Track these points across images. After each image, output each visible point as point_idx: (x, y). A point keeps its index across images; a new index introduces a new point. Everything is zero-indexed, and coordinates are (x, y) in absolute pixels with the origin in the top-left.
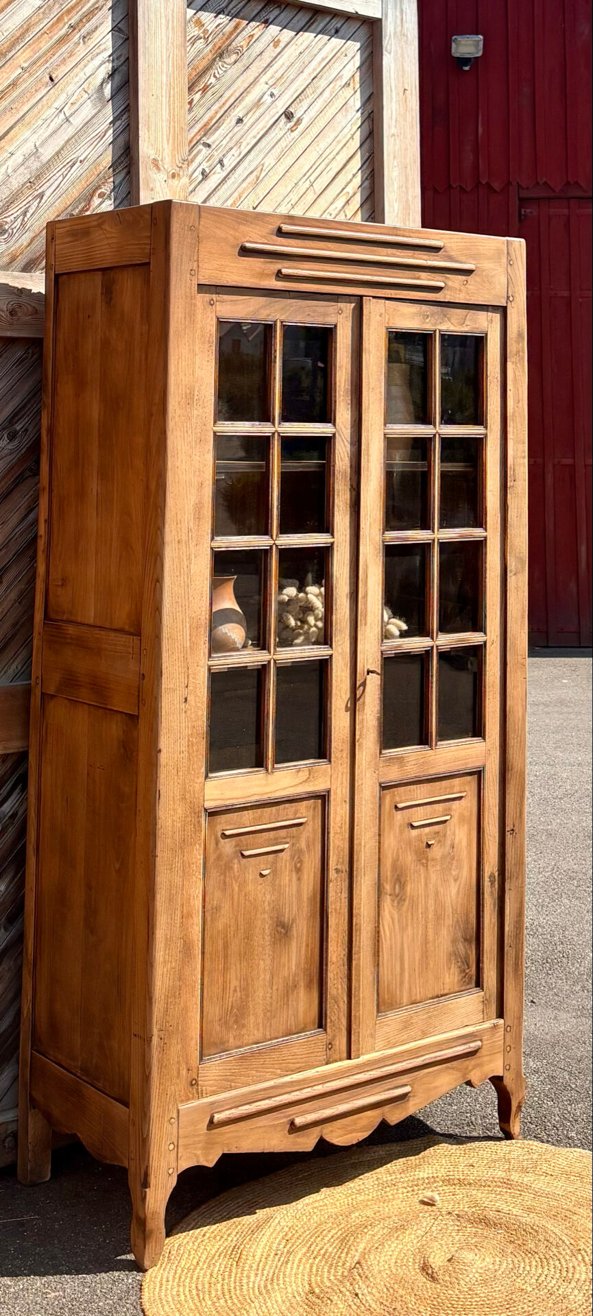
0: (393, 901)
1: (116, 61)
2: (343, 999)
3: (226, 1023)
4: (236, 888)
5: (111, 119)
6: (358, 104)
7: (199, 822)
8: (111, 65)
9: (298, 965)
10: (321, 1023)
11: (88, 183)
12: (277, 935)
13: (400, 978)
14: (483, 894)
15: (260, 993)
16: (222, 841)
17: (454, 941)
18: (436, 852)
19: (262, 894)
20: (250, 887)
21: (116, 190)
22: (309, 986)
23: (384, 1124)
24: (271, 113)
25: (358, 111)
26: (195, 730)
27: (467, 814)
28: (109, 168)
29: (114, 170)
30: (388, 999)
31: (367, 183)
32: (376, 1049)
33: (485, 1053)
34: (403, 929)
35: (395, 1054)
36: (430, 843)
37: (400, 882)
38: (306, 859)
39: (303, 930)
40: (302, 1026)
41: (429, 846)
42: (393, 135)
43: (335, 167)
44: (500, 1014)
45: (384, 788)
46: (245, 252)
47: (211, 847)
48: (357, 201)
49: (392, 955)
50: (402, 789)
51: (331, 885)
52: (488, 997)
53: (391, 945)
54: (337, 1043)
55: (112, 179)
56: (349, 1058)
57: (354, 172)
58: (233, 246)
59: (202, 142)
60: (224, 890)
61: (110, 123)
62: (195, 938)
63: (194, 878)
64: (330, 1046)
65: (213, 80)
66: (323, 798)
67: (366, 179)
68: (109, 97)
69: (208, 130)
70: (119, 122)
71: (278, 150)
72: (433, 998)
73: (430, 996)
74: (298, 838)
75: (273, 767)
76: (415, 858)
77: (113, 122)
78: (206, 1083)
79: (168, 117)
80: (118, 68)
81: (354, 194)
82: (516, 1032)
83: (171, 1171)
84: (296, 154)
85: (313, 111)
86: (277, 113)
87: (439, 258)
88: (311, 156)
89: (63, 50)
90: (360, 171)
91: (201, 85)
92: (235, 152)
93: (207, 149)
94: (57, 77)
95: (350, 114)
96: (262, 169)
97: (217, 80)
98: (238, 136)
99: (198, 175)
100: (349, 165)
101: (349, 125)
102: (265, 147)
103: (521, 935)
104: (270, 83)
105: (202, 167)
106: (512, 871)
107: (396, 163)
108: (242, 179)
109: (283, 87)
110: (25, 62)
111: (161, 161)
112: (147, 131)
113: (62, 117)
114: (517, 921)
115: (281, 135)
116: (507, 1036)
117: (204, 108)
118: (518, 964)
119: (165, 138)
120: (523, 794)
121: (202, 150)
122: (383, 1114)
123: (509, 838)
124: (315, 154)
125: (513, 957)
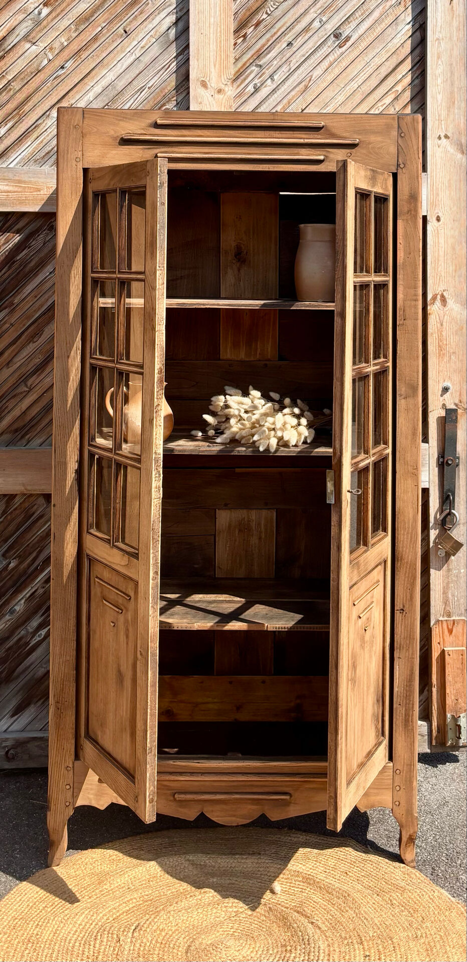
1: (179, 13)
5: (175, 54)
6: (409, 18)
8: (175, 16)
11: (155, 102)
18: (368, 635)
21: (179, 105)
23: (263, 817)
24: (319, 35)
25: (410, 23)
28: (174, 90)
29: (177, 92)
31: (417, 81)
42: (438, 39)
43: (384, 71)
44: (391, 759)
46: (125, 142)
48: (407, 95)
55: (175, 98)
57: (404, 74)
58: (115, 138)
59: (254, 64)
61: (174, 58)
65: (265, 16)
67: (417, 77)
68: (174, 38)
69: (259, 55)
70: (181, 56)
71: (326, 64)
77: (176, 57)
79: (215, 48)
80: (181, 18)
81: (404, 90)
82: (406, 776)
83: (68, 804)
84: (344, 64)
85: (361, 29)
86: (326, 34)
87: (320, 137)
88: (359, 65)
89: (135, 10)
90: (410, 72)
91: (254, 21)
92: (285, 69)
93: (259, 69)
94: (129, 30)
95: (400, 28)
96: (310, 80)
97: (269, 15)
98: (288, 55)
99: (251, 89)
100: (398, 69)
101: (399, 36)
102: (313, 62)
103: (412, 697)
104: (319, 12)
105: (254, 82)
106: (402, 643)
107: (440, 62)
108: (291, 89)
109: (332, 14)
110: (104, 22)
111: (209, 81)
112: (196, 61)
113: (133, 57)
114: (407, 685)
115: (330, 51)
116: (397, 778)
117: (256, 38)
118: (408, 721)
119: (212, 64)
120: (414, 582)
121: (254, 70)
122: (263, 809)
123: (398, 615)
124: (363, 63)
125: (402, 714)
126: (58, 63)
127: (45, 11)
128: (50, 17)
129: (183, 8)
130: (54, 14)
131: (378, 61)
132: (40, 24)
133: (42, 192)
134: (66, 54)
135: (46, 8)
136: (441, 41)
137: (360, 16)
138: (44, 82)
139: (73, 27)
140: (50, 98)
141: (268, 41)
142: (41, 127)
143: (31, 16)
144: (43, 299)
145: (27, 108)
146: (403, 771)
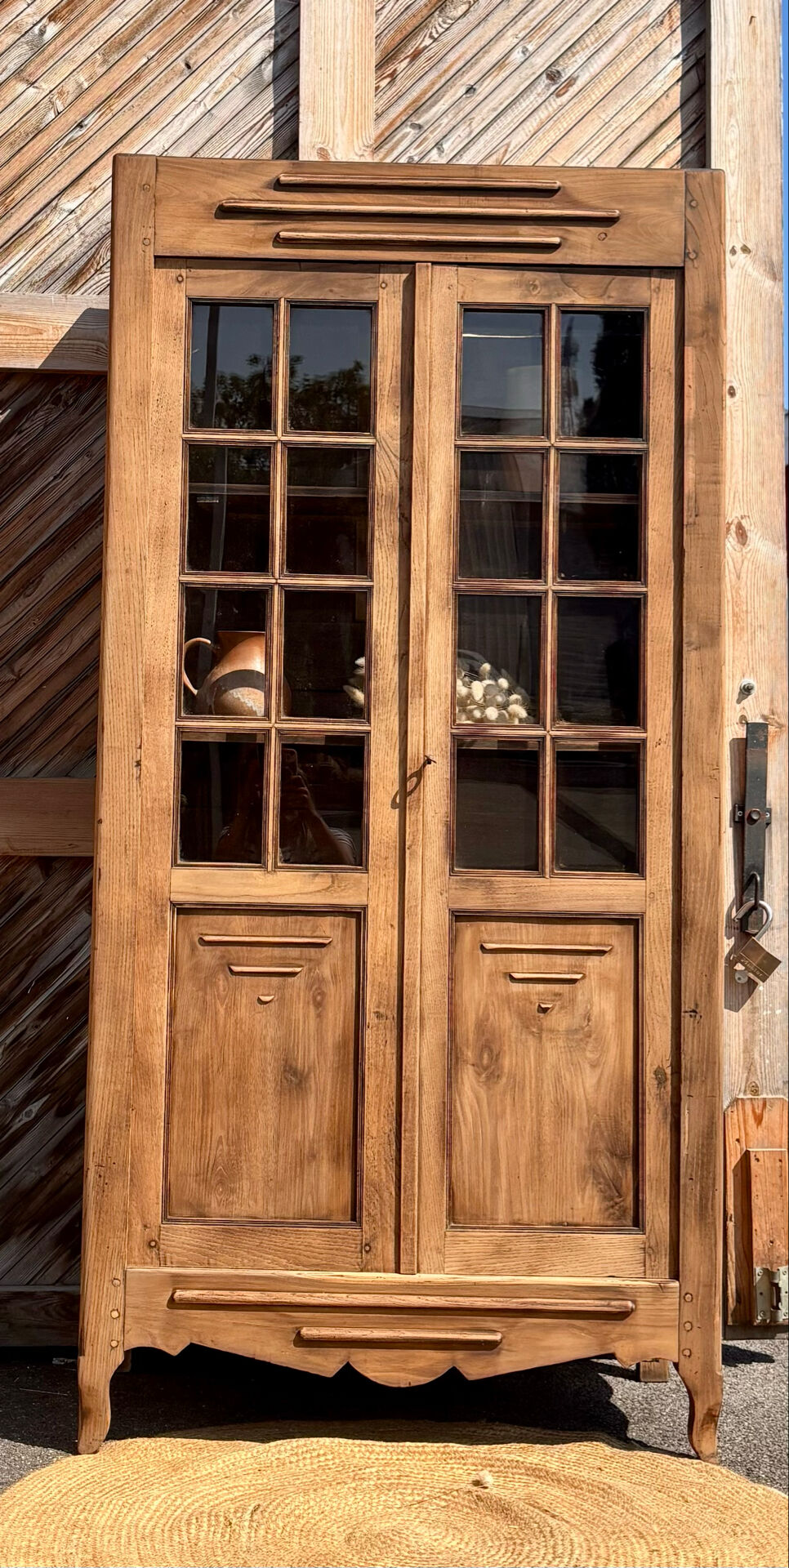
0: (479, 1074)
1: (281, 35)
2: (388, 1189)
3: (206, 1181)
4: (222, 1011)
5: (272, 106)
6: (678, 48)
7: (162, 918)
8: (272, 41)
9: (318, 1127)
10: (355, 1213)
12: (285, 1084)
13: (492, 1183)
14: (644, 1094)
15: (259, 1152)
16: (201, 948)
17: (592, 1152)
18: (558, 1020)
19: (266, 1027)
20: (243, 1012)
22: (336, 1159)
23: (454, 1374)
24: (523, 75)
25: (678, 56)
26: (156, 804)
27: (614, 976)
30: (471, 1207)
31: (692, 154)
32: (446, 1270)
33: (641, 1322)
34: (497, 1117)
35: (475, 1284)
36: (543, 1006)
37: (491, 1051)
38: (331, 989)
39: (326, 1085)
40: (324, 1212)
41: (545, 1010)
42: (729, 82)
43: (634, 138)
44: (675, 1275)
45: (459, 917)
46: (227, 212)
47: (184, 952)
49: (477, 1147)
50: (493, 925)
51: (368, 1032)
52: (653, 1243)
53: (476, 1134)
54: (380, 1247)
56: (398, 1271)
57: (669, 142)
58: (209, 207)
59: (409, 123)
60: (204, 1010)
61: (271, 111)
62: (157, 1062)
63: (155, 986)
64: (367, 1247)
65: (428, 41)
66: (357, 916)
67: (692, 148)
68: (271, 79)
69: (417, 108)
70: (284, 109)
71: (534, 122)
72: (551, 1224)
73: (549, 1220)
74: (319, 963)
76: (516, 1021)
77: (274, 111)
78: (171, 1249)
79: (343, 94)
80: (283, 42)
82: (702, 1305)
83: (114, 1344)
84: (565, 125)
85: (595, 66)
86: (534, 73)
87: (553, 205)
88: (590, 126)
89: (205, 29)
90: (680, 140)
91: (410, 50)
92: (462, 131)
93: (416, 131)
94: (195, 63)
95: (661, 65)
96: (506, 150)
97: (435, 40)
98: (468, 109)
100: (659, 135)
101: (660, 77)
102: (512, 121)
103: (712, 1165)
104: (521, 36)
105: (408, 155)
106: (694, 1070)
107: (733, 122)
109: (544, 39)
110: (152, 49)
111: (332, 150)
112: (310, 115)
113: (201, 110)
114: (703, 1145)
115: (540, 102)
116: (686, 1308)
117: (412, 80)
118: (706, 1208)
119: (338, 120)
120: (713, 962)
121: (408, 133)
122: (453, 1360)
123: (687, 1021)
124: (598, 124)
125: (696, 1196)
126: (73, 117)
127: (52, 29)
128: (60, 40)
129: (288, 27)
130: (66, 35)
131: (624, 120)
132: (43, 51)
133: (45, 336)
134: (87, 102)
135: (53, 23)
136: (735, 86)
137: (592, 44)
138: (48, 151)
139: (99, 57)
140: (57, 178)
141: (433, 84)
142: (44, 226)
143: (28, 37)
144: (42, 523)
145: (18, 193)
146: (697, 1296)
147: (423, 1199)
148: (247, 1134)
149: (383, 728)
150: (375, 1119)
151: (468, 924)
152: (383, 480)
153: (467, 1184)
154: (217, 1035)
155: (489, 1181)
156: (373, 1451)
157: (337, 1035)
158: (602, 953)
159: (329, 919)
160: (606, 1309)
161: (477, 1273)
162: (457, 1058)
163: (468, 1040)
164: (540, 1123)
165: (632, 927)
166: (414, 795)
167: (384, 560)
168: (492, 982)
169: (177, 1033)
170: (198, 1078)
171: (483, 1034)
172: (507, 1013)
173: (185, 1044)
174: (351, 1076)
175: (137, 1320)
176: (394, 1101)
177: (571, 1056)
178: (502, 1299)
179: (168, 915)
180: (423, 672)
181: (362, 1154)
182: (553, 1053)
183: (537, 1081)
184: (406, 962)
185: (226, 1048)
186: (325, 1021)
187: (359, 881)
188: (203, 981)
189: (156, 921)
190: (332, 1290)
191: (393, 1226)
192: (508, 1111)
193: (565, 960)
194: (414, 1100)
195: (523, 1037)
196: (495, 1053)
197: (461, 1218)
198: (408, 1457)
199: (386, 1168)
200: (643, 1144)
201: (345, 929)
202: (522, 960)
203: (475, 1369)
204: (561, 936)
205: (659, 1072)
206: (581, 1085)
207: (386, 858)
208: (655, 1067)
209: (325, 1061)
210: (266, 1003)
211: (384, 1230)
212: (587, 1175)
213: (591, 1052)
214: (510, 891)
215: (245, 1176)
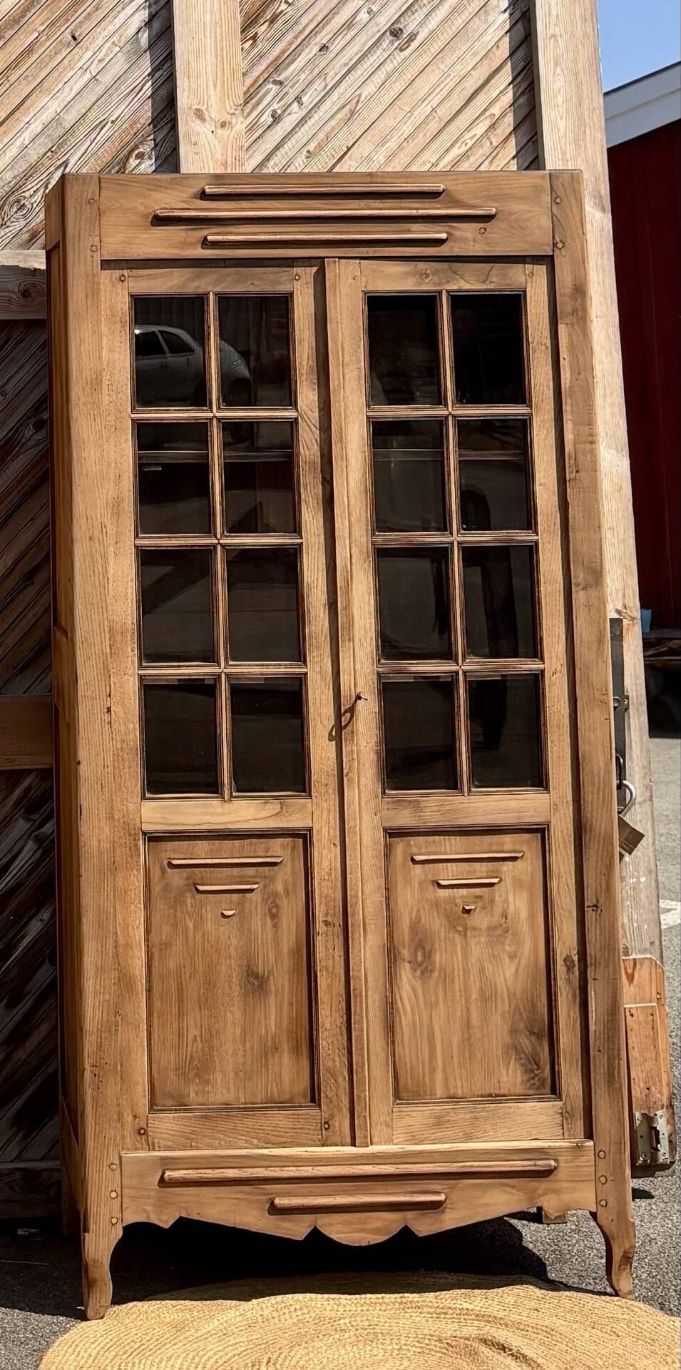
0: (415, 970)
1: (154, 7)
2: (342, 1073)
3: (184, 1075)
4: (190, 924)
5: (149, 70)
6: (505, 4)
7: (136, 846)
8: (147, 12)
9: (278, 1025)
10: (314, 1096)
11: (121, 144)
12: (249, 987)
13: (430, 1063)
14: (555, 979)
15: (229, 1048)
16: (169, 870)
17: (513, 1032)
18: (480, 920)
19: (228, 937)
20: (209, 925)
22: (296, 1050)
23: (406, 1232)
24: (369, 33)
25: (505, 11)
26: (125, 745)
27: (526, 879)
28: (148, 125)
29: (155, 127)
30: (412, 1085)
32: (394, 1141)
33: (563, 1178)
34: (432, 1006)
35: (420, 1153)
36: (466, 908)
37: (424, 949)
38: (284, 904)
39: (283, 986)
40: (288, 1096)
41: (467, 911)
42: (554, 36)
43: (471, 85)
44: (589, 1135)
45: (392, 834)
47: (156, 874)
49: (415, 1033)
50: (423, 838)
51: (318, 939)
52: (569, 1108)
53: (414, 1022)
54: (337, 1124)
55: (152, 137)
56: (353, 1144)
57: (502, 88)
59: (271, 80)
60: (175, 926)
61: (149, 75)
63: (133, 906)
64: (326, 1125)
65: (283, 6)
66: (304, 837)
67: (522, 93)
68: (147, 47)
69: (277, 66)
70: (160, 72)
71: (380, 75)
72: (482, 1096)
73: (480, 1093)
74: (272, 880)
75: (231, 795)
76: (444, 922)
77: (151, 74)
78: (158, 1135)
79: (214, 60)
80: (156, 14)
81: (503, 115)
82: (614, 1161)
83: (114, 1221)
84: (408, 76)
85: (433, 22)
86: (379, 31)
88: (432, 77)
89: (87, 4)
90: (511, 86)
91: (268, 15)
92: (318, 85)
93: (278, 87)
94: (80, 35)
95: (491, 19)
96: (358, 101)
97: (290, 5)
98: (322, 65)
99: (267, 118)
100: (493, 81)
101: (491, 30)
102: (362, 74)
103: (616, 1039)
105: (272, 108)
106: (598, 956)
107: (559, 71)
108: (329, 116)
110: (42, 25)
111: (207, 110)
112: (186, 79)
113: (87, 76)
114: (608, 1021)
115: (386, 57)
116: (601, 1164)
117: (272, 43)
118: (613, 1075)
119: (211, 83)
120: (610, 863)
121: (271, 89)
122: (405, 1219)
123: (590, 914)
124: (438, 74)
125: (604, 1065)
131: (460, 70)
136: (559, 39)
137: (429, 2)
146: (610, 1153)
147: (372, 1080)
148: (218, 1032)
149: (318, 669)
150: (328, 1013)
151: (399, 839)
152: (306, 448)
153: (408, 1065)
154: (188, 947)
155: (427, 1065)
156: (340, 1304)
157: (291, 943)
158: (515, 859)
159: (279, 840)
160: (533, 1168)
161: (421, 1143)
162: (395, 957)
163: (404, 941)
164: (468, 1009)
165: (539, 835)
166: (349, 728)
167: (311, 519)
168: (421, 888)
169: (153, 946)
170: (173, 984)
171: (417, 935)
172: (436, 915)
173: (160, 955)
174: (305, 978)
175: (133, 1198)
176: (344, 996)
177: (492, 949)
178: (442, 1164)
179: (141, 843)
180: (350, 619)
181: (318, 1045)
182: (477, 948)
183: (464, 974)
184: (348, 876)
185: (196, 958)
186: (280, 931)
187: (304, 806)
188: (173, 900)
189: (130, 848)
190: (300, 1164)
191: (348, 1105)
192: (441, 1000)
193: (483, 867)
194: (361, 997)
195: (451, 935)
196: (427, 950)
197: (404, 1095)
198: (370, 1308)
199: (339, 1056)
200: (557, 1023)
201: (293, 849)
202: (447, 869)
203: (424, 1227)
204: (480, 847)
205: (567, 960)
206: (501, 974)
207: (326, 785)
208: (564, 956)
209: (282, 966)
210: (228, 917)
211: (340, 1110)
212: (510, 1051)
213: (509, 945)
214: (435, 809)
215: (218, 1069)
